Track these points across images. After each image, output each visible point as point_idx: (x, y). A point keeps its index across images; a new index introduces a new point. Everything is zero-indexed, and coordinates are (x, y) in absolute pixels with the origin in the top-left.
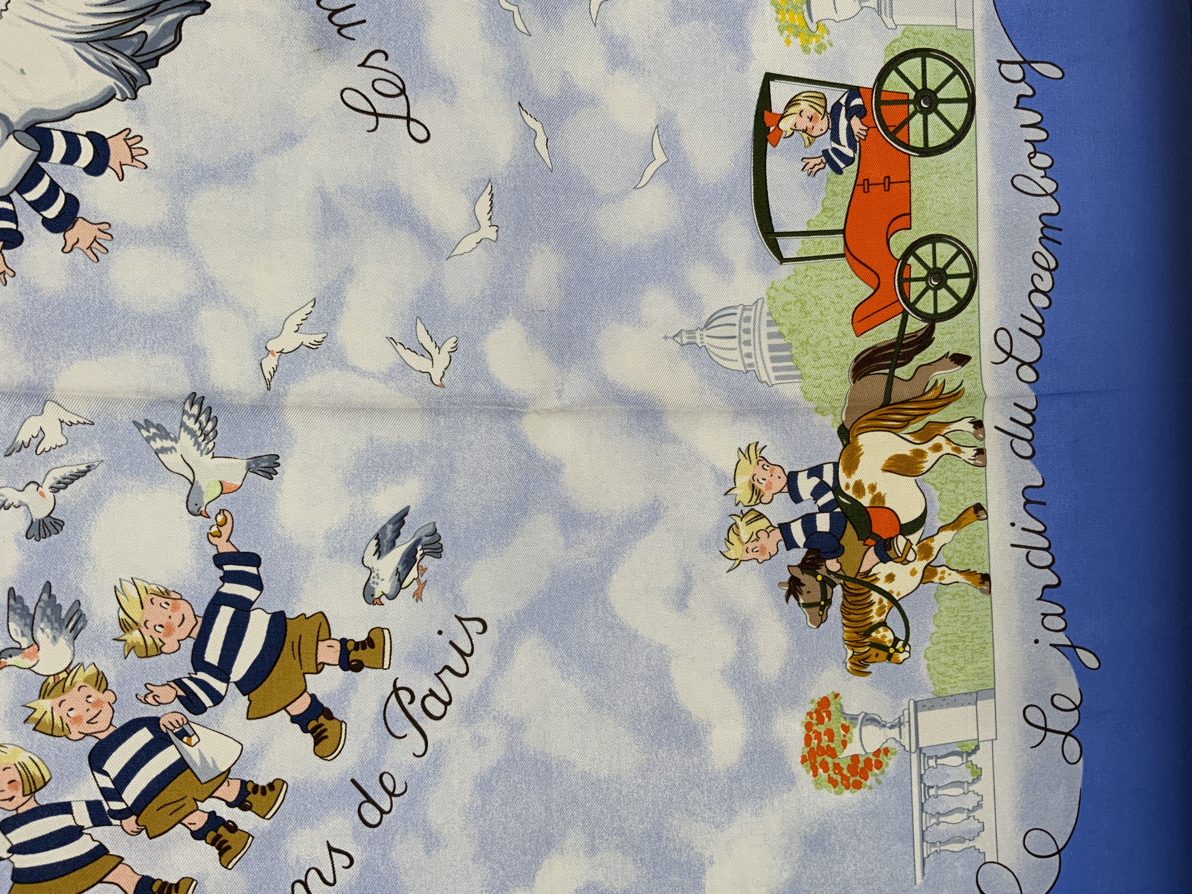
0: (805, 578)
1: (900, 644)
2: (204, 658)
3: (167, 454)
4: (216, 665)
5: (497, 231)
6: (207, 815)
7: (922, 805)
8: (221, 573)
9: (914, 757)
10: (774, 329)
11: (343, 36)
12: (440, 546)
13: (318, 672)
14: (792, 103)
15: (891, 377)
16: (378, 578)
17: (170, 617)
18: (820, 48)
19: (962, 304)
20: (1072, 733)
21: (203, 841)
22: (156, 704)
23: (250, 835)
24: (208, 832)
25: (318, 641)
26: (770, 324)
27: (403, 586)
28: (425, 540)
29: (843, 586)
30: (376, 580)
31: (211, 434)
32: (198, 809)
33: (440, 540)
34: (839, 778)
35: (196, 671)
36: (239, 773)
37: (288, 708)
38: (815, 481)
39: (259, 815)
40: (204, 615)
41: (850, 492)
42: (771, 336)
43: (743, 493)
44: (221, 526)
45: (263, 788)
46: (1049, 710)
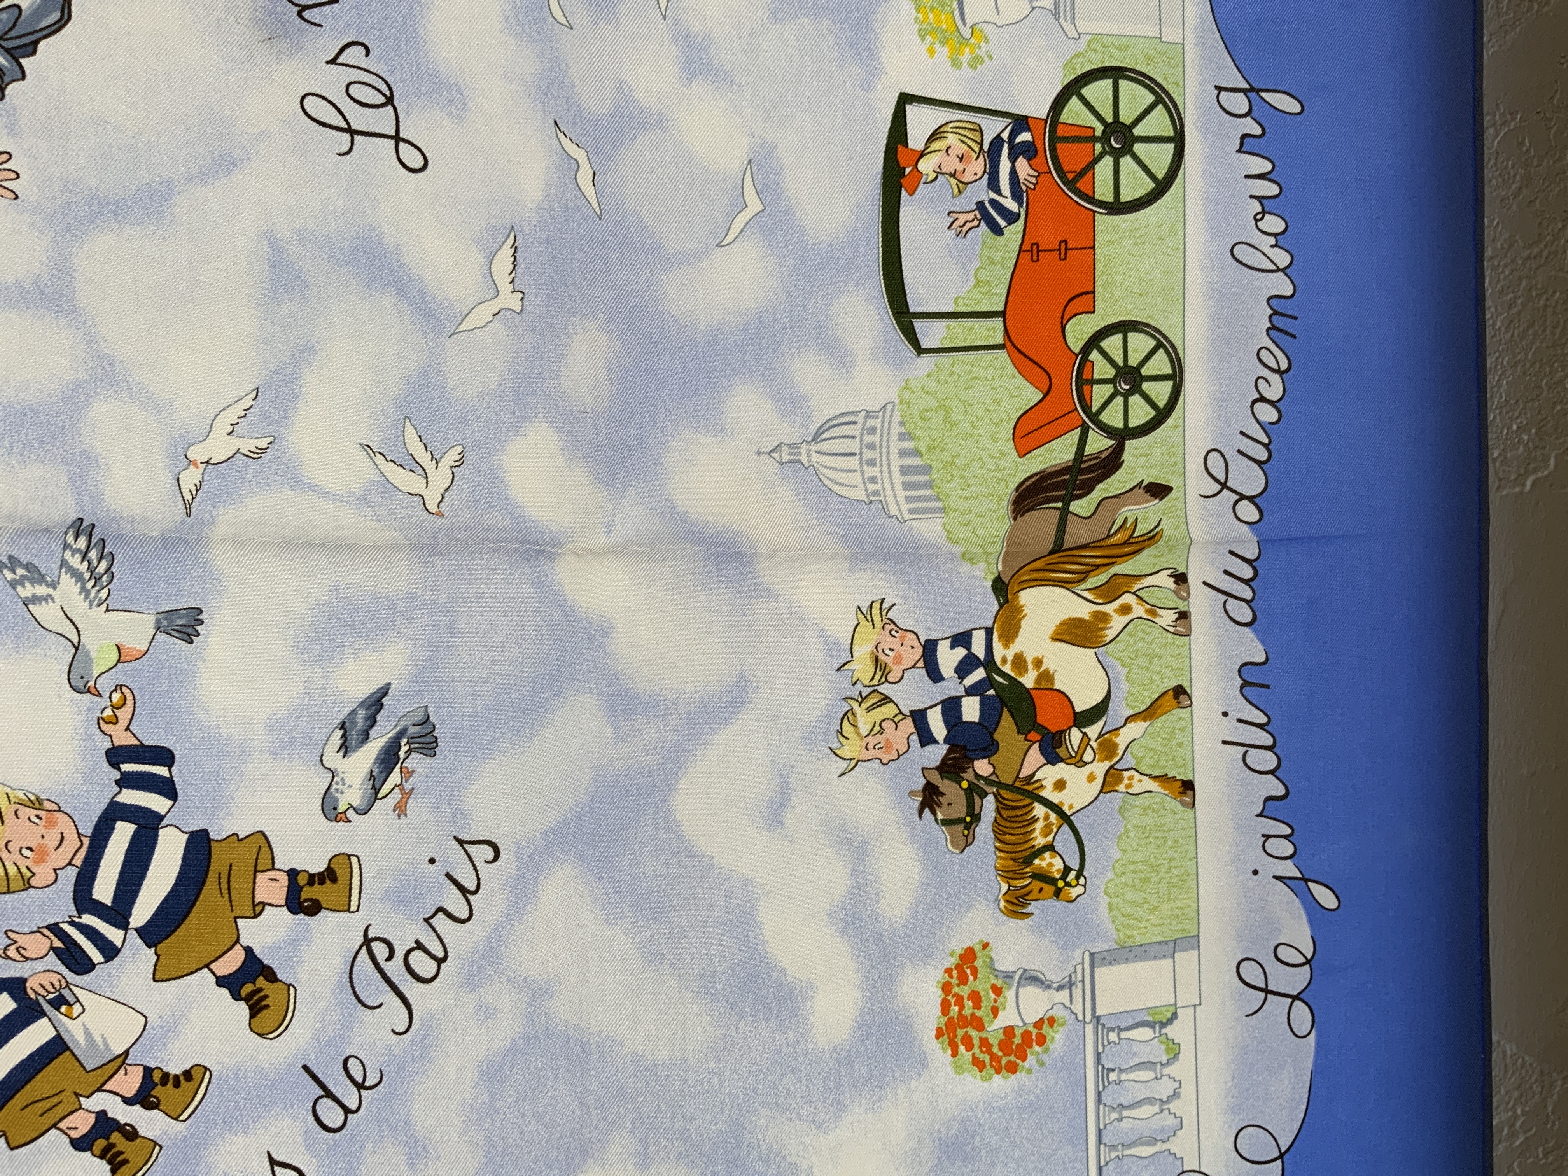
0: (946, 786)
1: (1072, 875)
2: (91, 894)
3: (40, 604)
4: (110, 904)
5: (522, 299)
6: (93, 1115)
7: (1099, 1094)
8: (117, 775)
9: (1089, 1029)
10: (908, 445)
11: (306, 20)
12: (434, 740)
13: (256, 916)
14: (936, 135)
15: (1065, 513)
16: (344, 784)
17: (43, 837)
18: (975, 63)
19: (1162, 415)
20: (1301, 996)
21: (88, 1153)
22: (22, 959)
23: (156, 1144)
24: (95, 1140)
25: (256, 872)
26: (902, 437)
27: (380, 796)
28: (412, 730)
29: (997, 796)
30: (340, 787)
31: (105, 577)
32: (80, 1108)
33: (434, 731)
34: (987, 1058)
35: (80, 913)
36: (139, 1057)
37: (212, 966)
38: (961, 652)
39: (169, 1116)
40: (92, 834)
41: (1007, 669)
42: (903, 453)
43: (863, 668)
44: (118, 708)
45: (176, 1077)
46: (1272, 967)
